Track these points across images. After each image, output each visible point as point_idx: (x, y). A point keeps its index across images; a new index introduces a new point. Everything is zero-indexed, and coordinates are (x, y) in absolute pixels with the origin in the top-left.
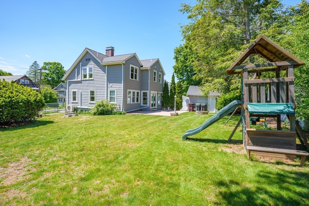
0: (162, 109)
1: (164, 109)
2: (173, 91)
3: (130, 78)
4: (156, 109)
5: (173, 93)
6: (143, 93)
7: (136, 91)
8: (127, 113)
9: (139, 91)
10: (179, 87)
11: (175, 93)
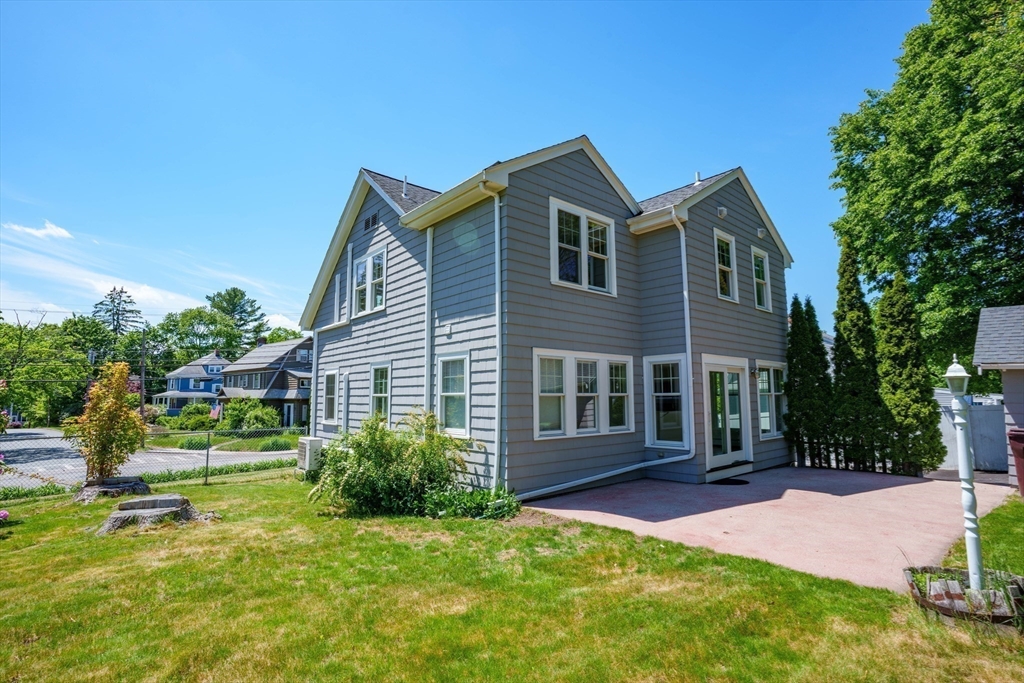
0: (789, 464)
1: (802, 464)
2: (860, 353)
3: (555, 278)
4: (749, 468)
5: (855, 363)
6: (656, 367)
7: (603, 361)
8: (525, 502)
9: (629, 360)
10: (897, 324)
11: (873, 362)
